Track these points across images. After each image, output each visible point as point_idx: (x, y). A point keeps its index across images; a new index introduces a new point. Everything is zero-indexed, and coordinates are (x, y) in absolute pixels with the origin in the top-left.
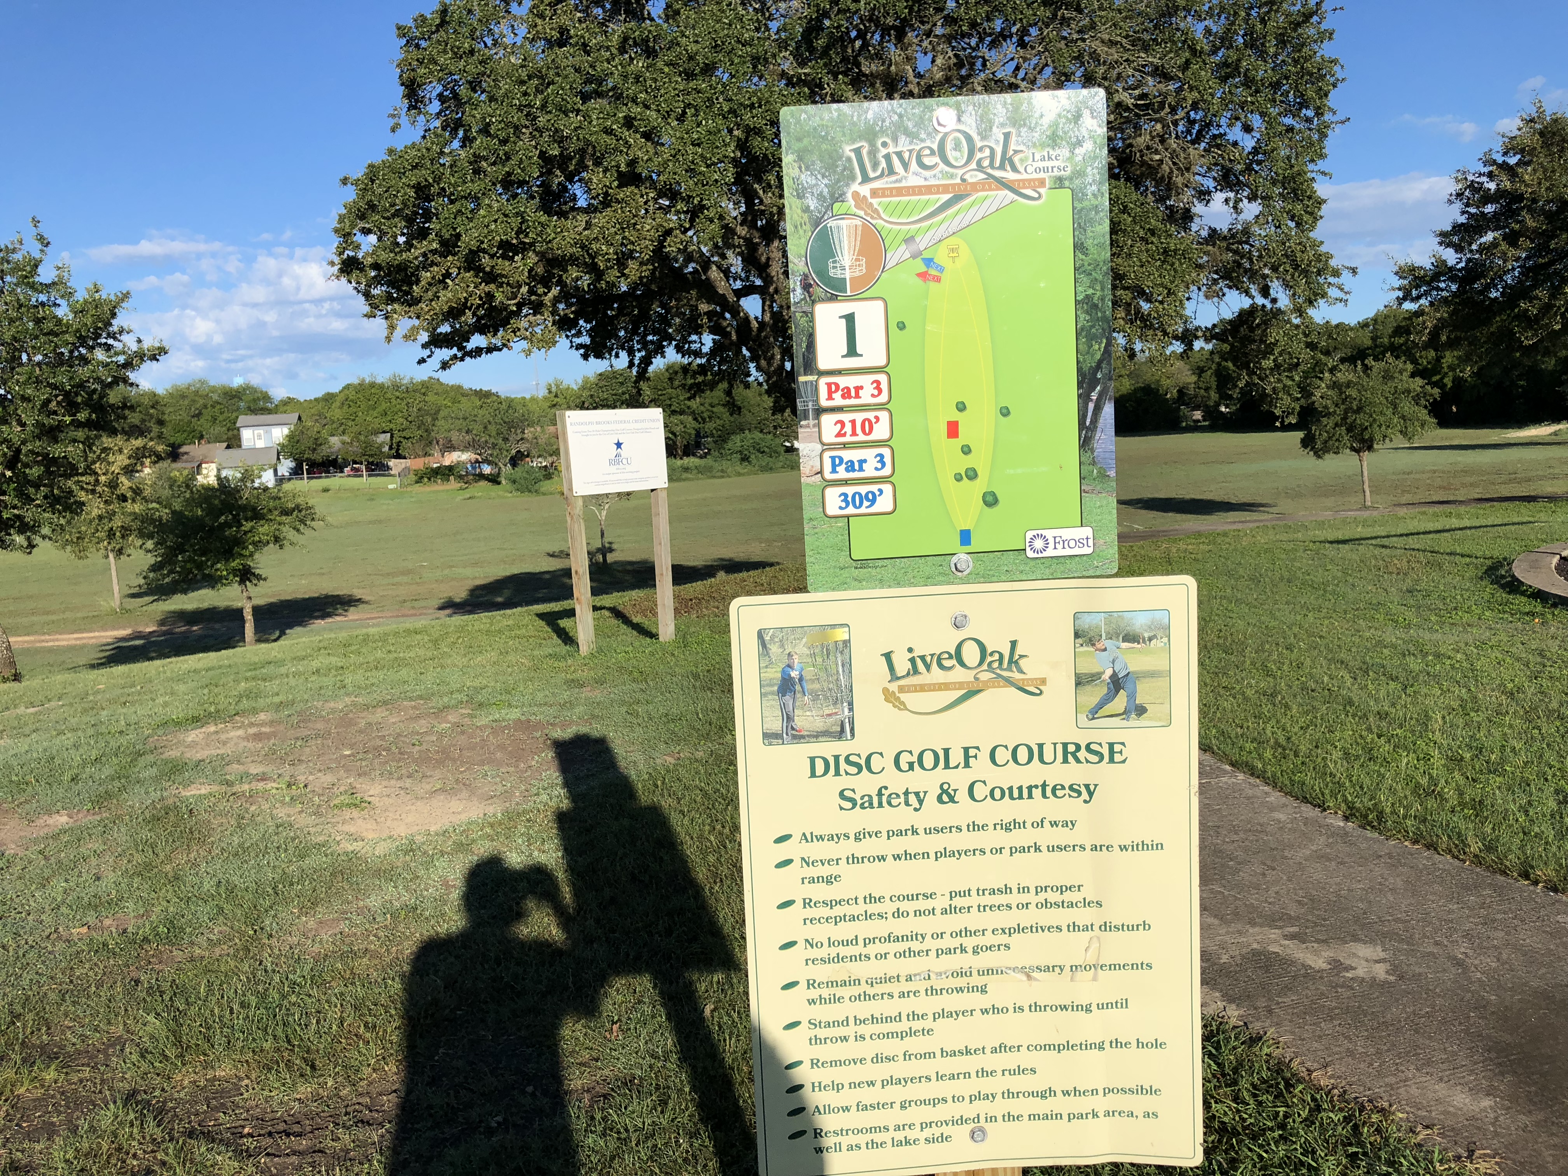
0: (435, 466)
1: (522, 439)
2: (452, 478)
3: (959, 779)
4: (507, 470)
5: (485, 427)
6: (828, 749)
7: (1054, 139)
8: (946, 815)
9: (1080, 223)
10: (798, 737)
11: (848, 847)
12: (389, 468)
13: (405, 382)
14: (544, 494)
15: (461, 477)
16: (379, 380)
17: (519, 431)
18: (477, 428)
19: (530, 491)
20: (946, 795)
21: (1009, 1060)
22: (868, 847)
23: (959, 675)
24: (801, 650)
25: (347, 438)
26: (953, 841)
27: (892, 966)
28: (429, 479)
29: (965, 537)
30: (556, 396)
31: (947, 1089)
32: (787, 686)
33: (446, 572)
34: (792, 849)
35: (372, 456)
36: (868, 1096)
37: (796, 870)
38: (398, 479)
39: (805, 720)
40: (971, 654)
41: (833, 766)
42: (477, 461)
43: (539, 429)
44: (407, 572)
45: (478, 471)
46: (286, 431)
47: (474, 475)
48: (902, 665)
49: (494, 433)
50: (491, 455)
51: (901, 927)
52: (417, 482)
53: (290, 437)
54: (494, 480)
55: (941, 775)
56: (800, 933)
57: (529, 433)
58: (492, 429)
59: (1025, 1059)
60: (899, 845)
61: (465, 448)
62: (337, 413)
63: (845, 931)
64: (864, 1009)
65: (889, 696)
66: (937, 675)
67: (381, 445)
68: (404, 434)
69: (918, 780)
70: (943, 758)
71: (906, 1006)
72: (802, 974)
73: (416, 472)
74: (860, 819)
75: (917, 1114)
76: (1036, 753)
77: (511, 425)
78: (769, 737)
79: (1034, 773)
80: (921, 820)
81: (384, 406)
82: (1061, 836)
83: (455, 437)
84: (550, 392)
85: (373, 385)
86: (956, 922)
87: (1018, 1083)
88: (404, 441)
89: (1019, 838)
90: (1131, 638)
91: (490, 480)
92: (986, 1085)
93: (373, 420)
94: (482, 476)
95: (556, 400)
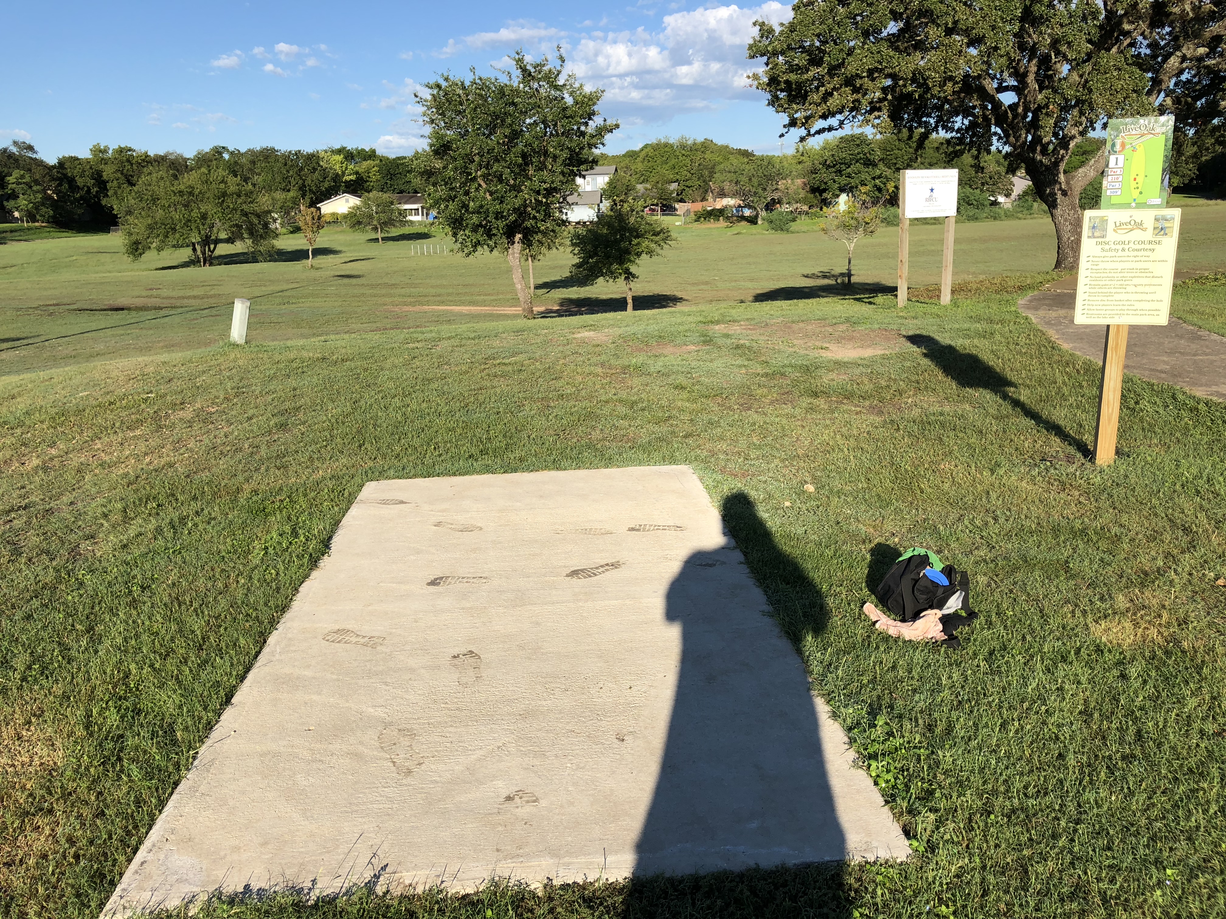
0: (709, 209)
1: (777, 189)
2: (721, 218)
3: (1126, 247)
4: (763, 214)
5: (750, 179)
6: (1100, 240)
7: (1163, 125)
8: (1123, 254)
9: (1167, 140)
10: (1094, 237)
11: (1102, 259)
12: (676, 210)
13: (689, 142)
14: (792, 233)
15: (728, 218)
16: (671, 141)
17: (774, 183)
18: (744, 179)
19: (782, 230)
20: (1123, 250)
21: (1129, 303)
22: (1106, 259)
23: (1130, 227)
24: (1098, 221)
25: (649, 186)
26: (1123, 259)
27: (1107, 283)
28: (705, 219)
29: (1135, 200)
30: (802, 155)
31: (1115, 308)
32: (1094, 227)
33: (733, 284)
34: (1090, 259)
35: (664, 199)
36: (1098, 307)
37: (1090, 263)
38: (683, 218)
39: (1096, 234)
40: (1133, 223)
41: (1101, 243)
42: (740, 206)
43: (789, 181)
44: (707, 283)
45: (741, 213)
46: (607, 179)
47: (738, 217)
48: (1118, 224)
49: (756, 184)
50: (753, 201)
51: (1110, 275)
52: (696, 221)
53: (610, 183)
54: (753, 221)
55: (1123, 246)
56: (1089, 275)
57: (781, 185)
58: (755, 181)
59: (1132, 303)
60: (1112, 259)
61: (733, 195)
62: (640, 166)
63: (1099, 275)
64: (1100, 291)
65: (1114, 230)
66: (1125, 227)
67: (672, 192)
68: (687, 183)
69: (1118, 247)
70: (1124, 243)
71: (1109, 290)
72: (1089, 283)
73: (696, 213)
74: (1105, 254)
75: (1108, 312)
76: (1143, 242)
77: (769, 178)
78: (1089, 237)
79: (1143, 246)
80: (1117, 255)
81: (673, 161)
82: (1146, 259)
83: (727, 186)
84: (798, 151)
85: (666, 145)
86: (1122, 275)
87: (1130, 308)
88: (687, 189)
89: (1137, 259)
90: (1166, 220)
91: (749, 221)
92: (1123, 308)
93: (666, 172)
94: (743, 218)
95: (802, 158)
